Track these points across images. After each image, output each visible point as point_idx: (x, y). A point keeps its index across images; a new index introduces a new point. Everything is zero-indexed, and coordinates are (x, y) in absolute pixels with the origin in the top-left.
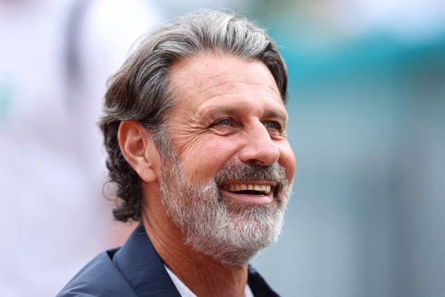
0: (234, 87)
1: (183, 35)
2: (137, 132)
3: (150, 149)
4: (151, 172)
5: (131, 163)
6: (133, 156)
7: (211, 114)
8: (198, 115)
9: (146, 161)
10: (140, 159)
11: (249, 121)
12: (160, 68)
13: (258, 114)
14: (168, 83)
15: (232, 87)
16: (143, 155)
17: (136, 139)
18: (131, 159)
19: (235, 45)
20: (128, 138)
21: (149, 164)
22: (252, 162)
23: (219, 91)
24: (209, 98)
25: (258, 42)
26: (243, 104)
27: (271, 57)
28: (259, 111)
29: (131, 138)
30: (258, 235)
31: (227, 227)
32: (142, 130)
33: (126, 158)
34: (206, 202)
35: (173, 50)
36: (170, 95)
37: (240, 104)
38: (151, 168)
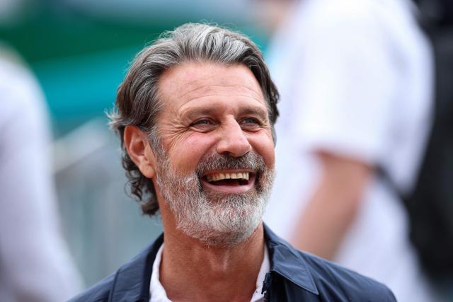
0: (210, 90)
1: (168, 48)
2: (138, 136)
3: (147, 148)
4: (150, 168)
5: (135, 162)
6: (135, 155)
7: (190, 114)
9: (146, 159)
10: (141, 158)
11: (225, 119)
12: (149, 77)
13: (233, 112)
14: (156, 91)
15: (208, 90)
16: (143, 155)
17: (138, 140)
18: (134, 157)
19: (213, 53)
20: (132, 141)
21: (148, 162)
23: (196, 95)
24: (189, 101)
25: (234, 49)
26: (218, 104)
28: (233, 109)
29: (135, 140)
32: (141, 133)
33: (132, 158)
34: (189, 191)
35: (159, 62)
36: (157, 101)
37: (214, 104)
38: (150, 165)
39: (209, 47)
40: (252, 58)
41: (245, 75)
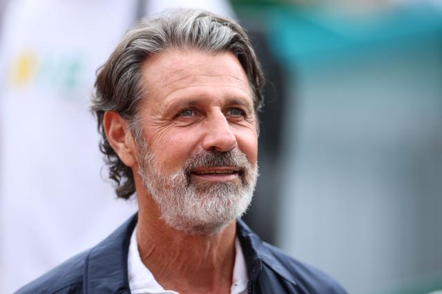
0: (196, 80)
1: (153, 33)
2: (118, 122)
3: (128, 137)
4: (130, 156)
5: (114, 148)
6: (115, 142)
7: (175, 106)
8: (164, 108)
9: (126, 147)
10: (121, 145)
11: (210, 111)
12: (132, 63)
13: (219, 104)
14: (140, 78)
15: (195, 80)
16: (123, 142)
17: (118, 126)
18: (113, 144)
19: (200, 40)
20: (112, 126)
21: (128, 150)
22: (213, 149)
23: (183, 85)
24: (174, 91)
25: (222, 36)
26: (204, 95)
27: (238, 48)
28: (220, 101)
29: (114, 126)
30: (221, 210)
31: (195, 207)
32: (121, 120)
33: (111, 144)
34: (174, 188)
35: (141, 47)
36: (141, 88)
37: (201, 96)
38: (131, 153)
39: (195, 34)
40: (238, 46)
41: (231, 64)
